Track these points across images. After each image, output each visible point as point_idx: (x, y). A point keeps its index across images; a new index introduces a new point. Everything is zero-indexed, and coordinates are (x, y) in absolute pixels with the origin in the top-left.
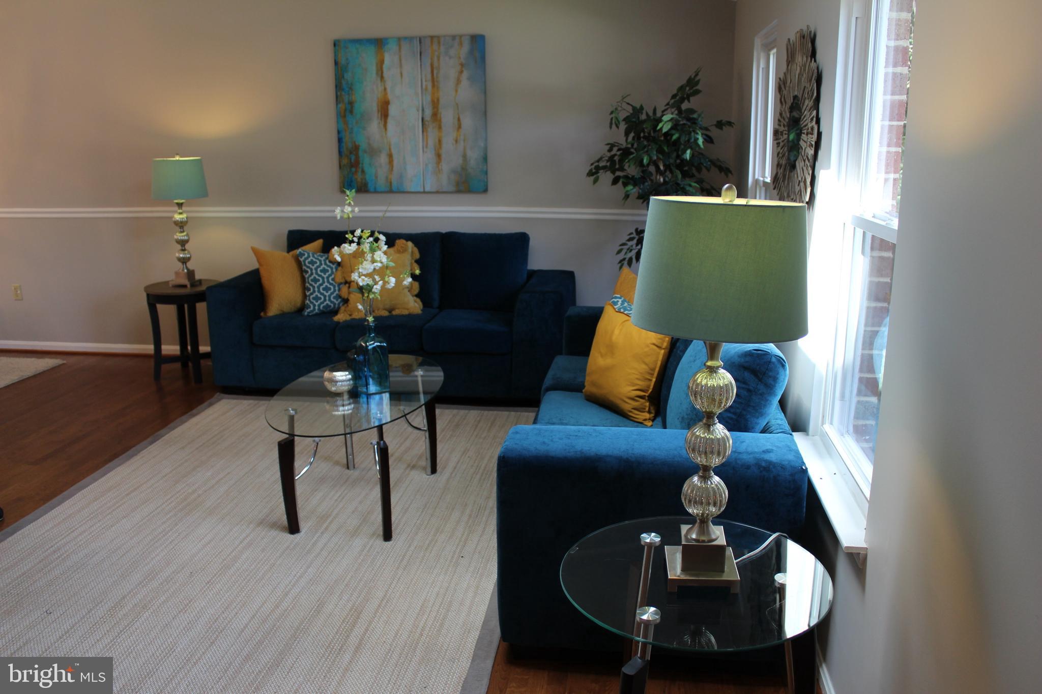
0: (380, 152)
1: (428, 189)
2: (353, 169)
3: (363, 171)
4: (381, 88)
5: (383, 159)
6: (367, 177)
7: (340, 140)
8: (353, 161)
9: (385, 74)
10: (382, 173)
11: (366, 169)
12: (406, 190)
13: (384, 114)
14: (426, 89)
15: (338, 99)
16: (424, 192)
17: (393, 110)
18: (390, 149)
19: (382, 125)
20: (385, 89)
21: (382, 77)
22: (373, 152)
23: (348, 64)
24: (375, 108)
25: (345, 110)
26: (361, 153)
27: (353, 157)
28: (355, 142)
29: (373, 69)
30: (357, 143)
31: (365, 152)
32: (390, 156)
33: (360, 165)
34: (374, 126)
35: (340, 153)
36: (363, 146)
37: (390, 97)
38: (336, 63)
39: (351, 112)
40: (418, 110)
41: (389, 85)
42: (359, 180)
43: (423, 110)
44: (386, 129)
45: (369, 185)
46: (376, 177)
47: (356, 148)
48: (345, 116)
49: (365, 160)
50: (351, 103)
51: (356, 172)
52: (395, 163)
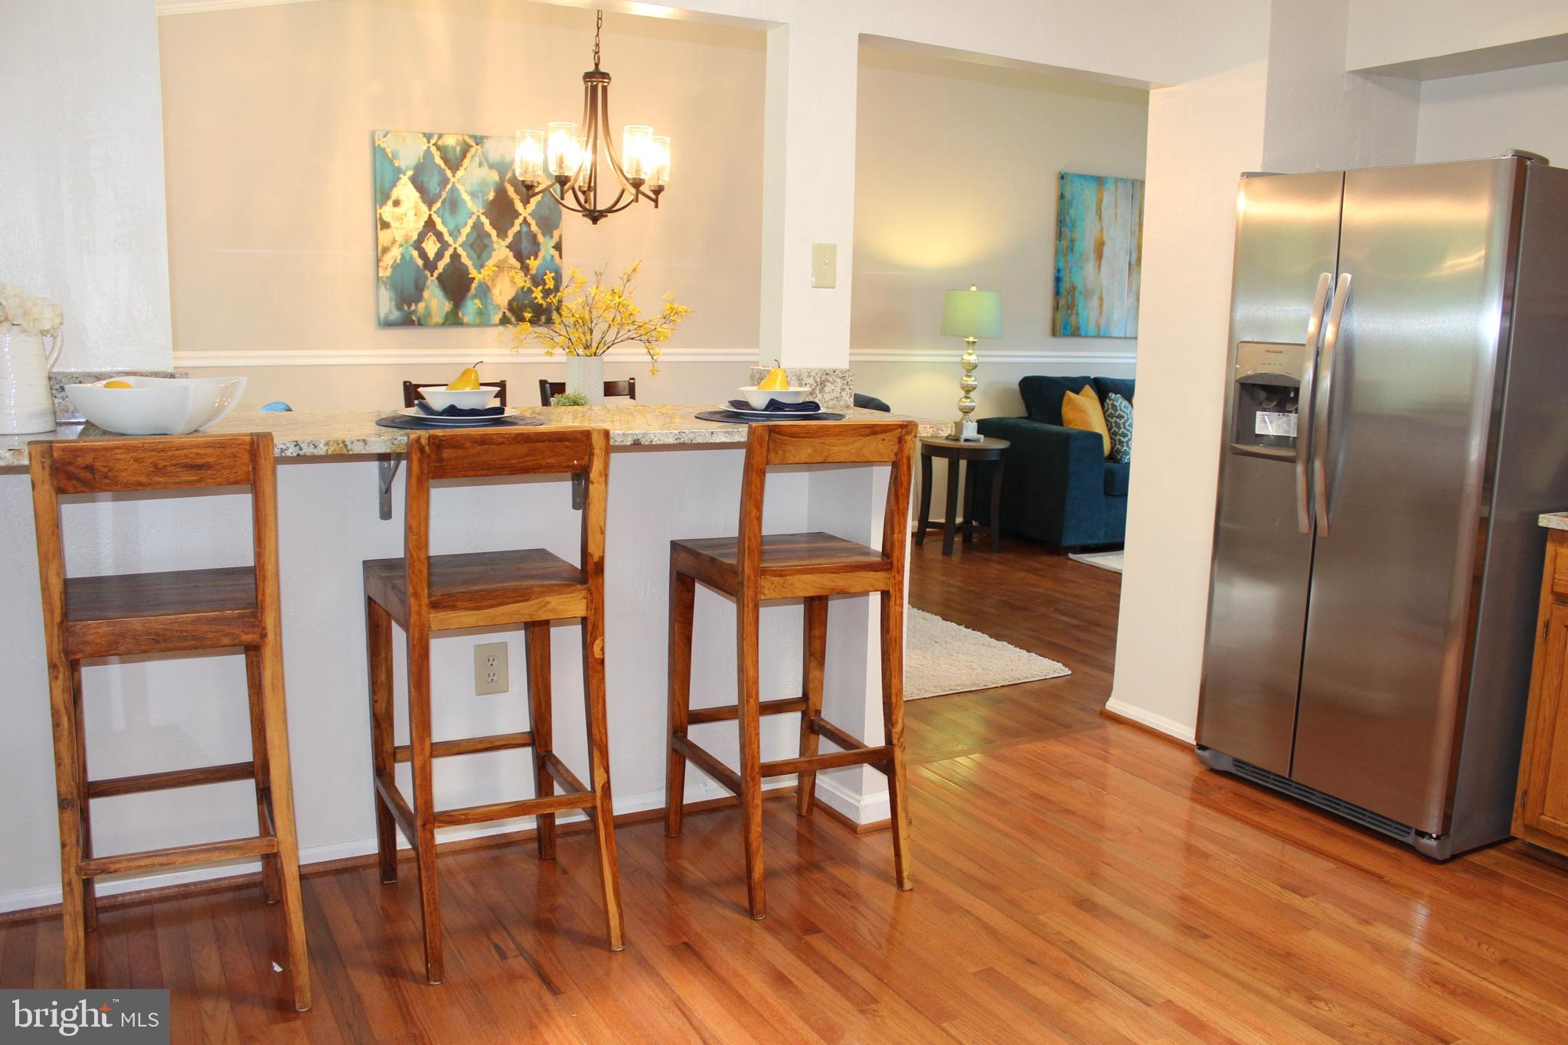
0: (1093, 294)
1: (1128, 336)
2: (1069, 311)
3: (1077, 314)
4: (1098, 228)
5: (1095, 302)
6: (1080, 320)
7: (1058, 280)
8: (1069, 302)
9: (1103, 214)
10: (1093, 315)
11: (1080, 312)
12: (1110, 335)
13: (1100, 256)
14: (1134, 233)
15: (1060, 235)
16: (1125, 338)
17: (1106, 252)
18: (1101, 292)
19: (1097, 267)
20: (1102, 230)
21: (1100, 217)
22: (1087, 294)
23: (1073, 199)
24: (1092, 249)
25: (1067, 247)
26: (1077, 295)
27: (1070, 299)
28: (1072, 283)
29: (1093, 207)
30: (1074, 284)
31: (1081, 293)
32: (1101, 299)
33: (1075, 308)
34: (1090, 266)
35: (1057, 293)
36: (1080, 286)
37: (1106, 238)
38: (1062, 197)
39: (1072, 250)
40: (1126, 253)
41: (1105, 225)
42: (1074, 323)
43: (1130, 253)
44: (1100, 271)
45: (1081, 329)
46: (1088, 321)
47: (1073, 289)
48: (1066, 254)
49: (1080, 302)
50: (1072, 241)
51: (1072, 314)
52: (1105, 306)
